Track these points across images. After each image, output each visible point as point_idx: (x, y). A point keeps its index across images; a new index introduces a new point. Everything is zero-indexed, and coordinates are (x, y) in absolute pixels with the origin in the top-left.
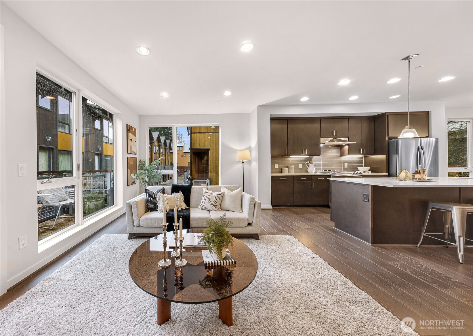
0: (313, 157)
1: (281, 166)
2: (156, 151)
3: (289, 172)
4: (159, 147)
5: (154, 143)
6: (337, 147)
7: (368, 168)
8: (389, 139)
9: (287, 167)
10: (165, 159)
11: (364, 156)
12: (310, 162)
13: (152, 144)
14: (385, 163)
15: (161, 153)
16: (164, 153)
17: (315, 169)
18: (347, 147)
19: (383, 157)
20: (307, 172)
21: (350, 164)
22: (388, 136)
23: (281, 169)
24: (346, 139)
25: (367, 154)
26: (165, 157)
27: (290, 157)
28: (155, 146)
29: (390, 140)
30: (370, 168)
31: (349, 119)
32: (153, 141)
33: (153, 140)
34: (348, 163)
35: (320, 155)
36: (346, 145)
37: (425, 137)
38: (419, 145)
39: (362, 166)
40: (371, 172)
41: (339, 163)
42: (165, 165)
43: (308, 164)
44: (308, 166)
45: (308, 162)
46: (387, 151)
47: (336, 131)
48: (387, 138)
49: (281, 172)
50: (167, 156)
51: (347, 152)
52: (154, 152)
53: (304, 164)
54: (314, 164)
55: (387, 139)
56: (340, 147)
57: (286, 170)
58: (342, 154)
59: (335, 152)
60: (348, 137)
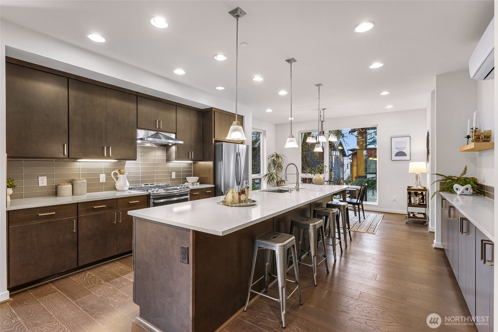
0: (127, 162)
1: (55, 181)
3: (75, 192)
6: (162, 147)
7: (197, 178)
8: (216, 141)
9: (72, 182)
11: (193, 162)
12: (119, 171)
14: (212, 172)
17: (128, 184)
18: (174, 148)
19: (210, 164)
20: (115, 189)
21: (178, 172)
22: (214, 138)
23: (56, 188)
24: (173, 136)
25: (195, 161)
27: (79, 160)
29: (217, 144)
30: (198, 177)
31: (176, 106)
34: (176, 172)
35: (135, 159)
36: (173, 145)
37: (240, 143)
38: (237, 152)
39: (190, 176)
40: (200, 184)
41: (165, 172)
43: (116, 174)
44: (117, 178)
45: (117, 171)
46: (213, 156)
47: (159, 122)
48: (213, 139)
49: (56, 193)
51: (174, 156)
53: (108, 175)
54: (127, 175)
55: (213, 142)
56: (166, 147)
57: (67, 188)
58: (168, 160)
59: (159, 155)
60: (176, 134)
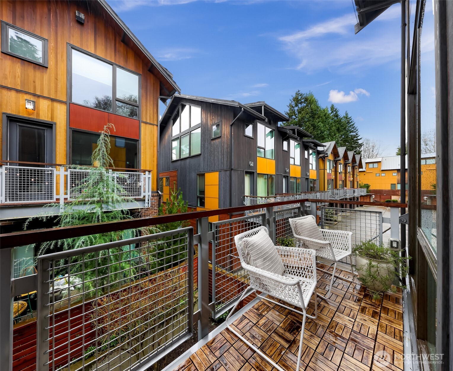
2: (341, 171)
4: (346, 166)
5: (340, 160)
10: (353, 180)
13: (337, 162)
15: (347, 173)
16: (351, 173)
26: (353, 177)
28: (340, 164)
32: (339, 159)
33: (339, 157)
42: (353, 187)
50: (355, 176)
52: (340, 172)
